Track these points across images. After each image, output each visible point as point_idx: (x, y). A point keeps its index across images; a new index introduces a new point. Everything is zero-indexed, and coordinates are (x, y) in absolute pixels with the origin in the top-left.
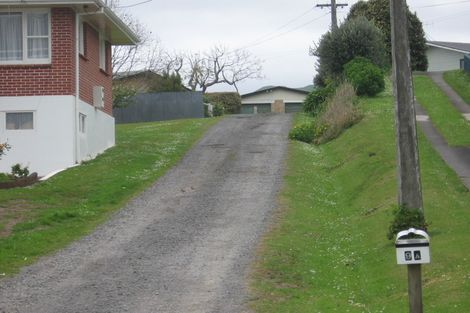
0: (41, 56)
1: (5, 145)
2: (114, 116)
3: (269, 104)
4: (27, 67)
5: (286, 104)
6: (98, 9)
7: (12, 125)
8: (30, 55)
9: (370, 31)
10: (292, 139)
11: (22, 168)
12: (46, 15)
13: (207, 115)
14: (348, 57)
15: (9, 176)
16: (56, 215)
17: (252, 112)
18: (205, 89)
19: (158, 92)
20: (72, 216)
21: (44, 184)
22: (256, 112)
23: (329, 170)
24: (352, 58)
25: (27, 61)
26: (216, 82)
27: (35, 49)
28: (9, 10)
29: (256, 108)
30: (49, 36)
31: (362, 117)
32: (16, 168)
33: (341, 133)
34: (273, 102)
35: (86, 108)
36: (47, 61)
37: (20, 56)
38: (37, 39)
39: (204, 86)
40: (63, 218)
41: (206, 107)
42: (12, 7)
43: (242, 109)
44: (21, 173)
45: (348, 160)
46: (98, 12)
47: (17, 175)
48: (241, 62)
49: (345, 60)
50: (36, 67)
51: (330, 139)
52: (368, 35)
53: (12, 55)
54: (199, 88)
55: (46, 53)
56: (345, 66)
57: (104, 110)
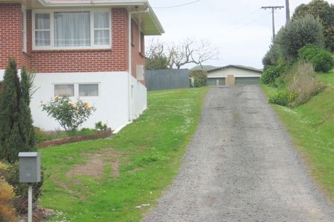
0: (104, 43)
1: (92, 108)
2: (146, 86)
3: (224, 78)
4: (94, 51)
5: (236, 78)
6: (146, 9)
7: (83, 93)
8: (96, 42)
9: (316, 26)
10: (272, 103)
11: (103, 125)
12: (107, 14)
13: (191, 86)
14: (301, 44)
15: (93, 130)
16: (144, 159)
17: (216, 84)
18: (179, 67)
19: (156, 69)
20: (154, 160)
21: (117, 136)
22: (218, 84)
23: (315, 126)
24: (303, 45)
25: (93, 47)
26: (187, 62)
27: (99, 38)
28: (82, 10)
29: (218, 81)
30: (110, 29)
31: (325, 87)
32: (99, 125)
33: (309, 99)
34: (226, 76)
35: (133, 81)
36: (108, 47)
37: (88, 43)
38: (101, 30)
39: (178, 65)
40: (148, 161)
41: (190, 80)
42: (84, 7)
43: (208, 81)
44: (101, 128)
45: (327, 119)
46: (146, 11)
47: (99, 130)
48: (205, 48)
49: (299, 46)
50: (101, 51)
51: (302, 103)
52: (315, 28)
53: (82, 42)
54: (175, 67)
55: (108, 40)
56: (299, 51)
57: (142, 82)
